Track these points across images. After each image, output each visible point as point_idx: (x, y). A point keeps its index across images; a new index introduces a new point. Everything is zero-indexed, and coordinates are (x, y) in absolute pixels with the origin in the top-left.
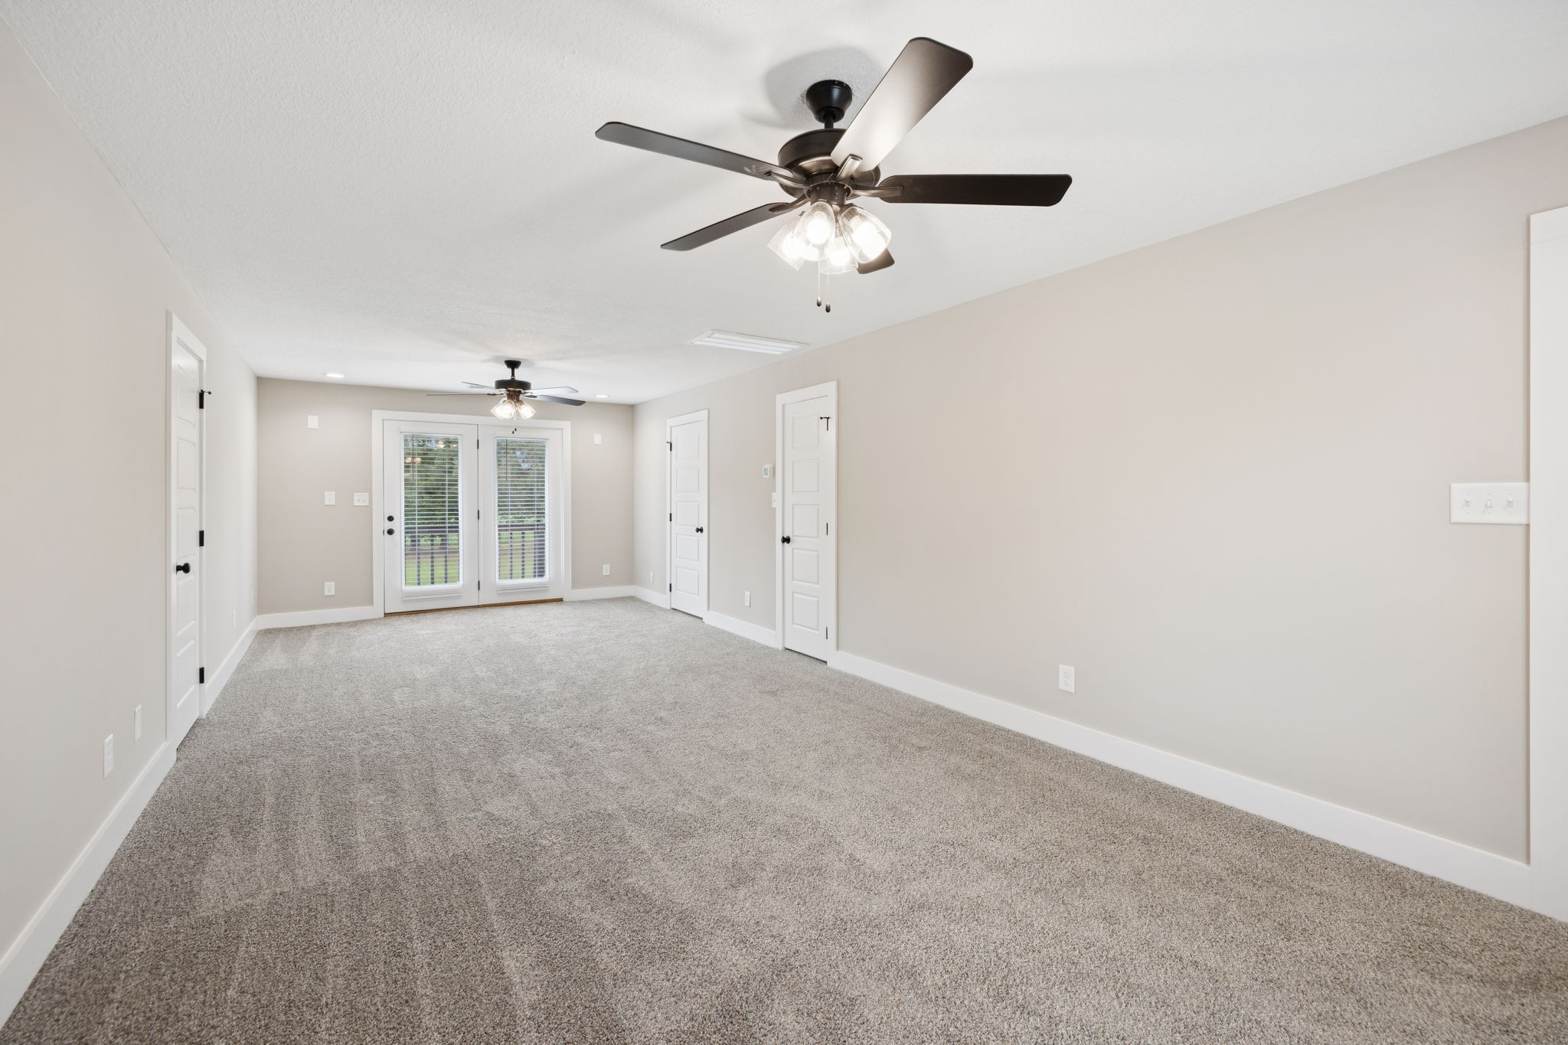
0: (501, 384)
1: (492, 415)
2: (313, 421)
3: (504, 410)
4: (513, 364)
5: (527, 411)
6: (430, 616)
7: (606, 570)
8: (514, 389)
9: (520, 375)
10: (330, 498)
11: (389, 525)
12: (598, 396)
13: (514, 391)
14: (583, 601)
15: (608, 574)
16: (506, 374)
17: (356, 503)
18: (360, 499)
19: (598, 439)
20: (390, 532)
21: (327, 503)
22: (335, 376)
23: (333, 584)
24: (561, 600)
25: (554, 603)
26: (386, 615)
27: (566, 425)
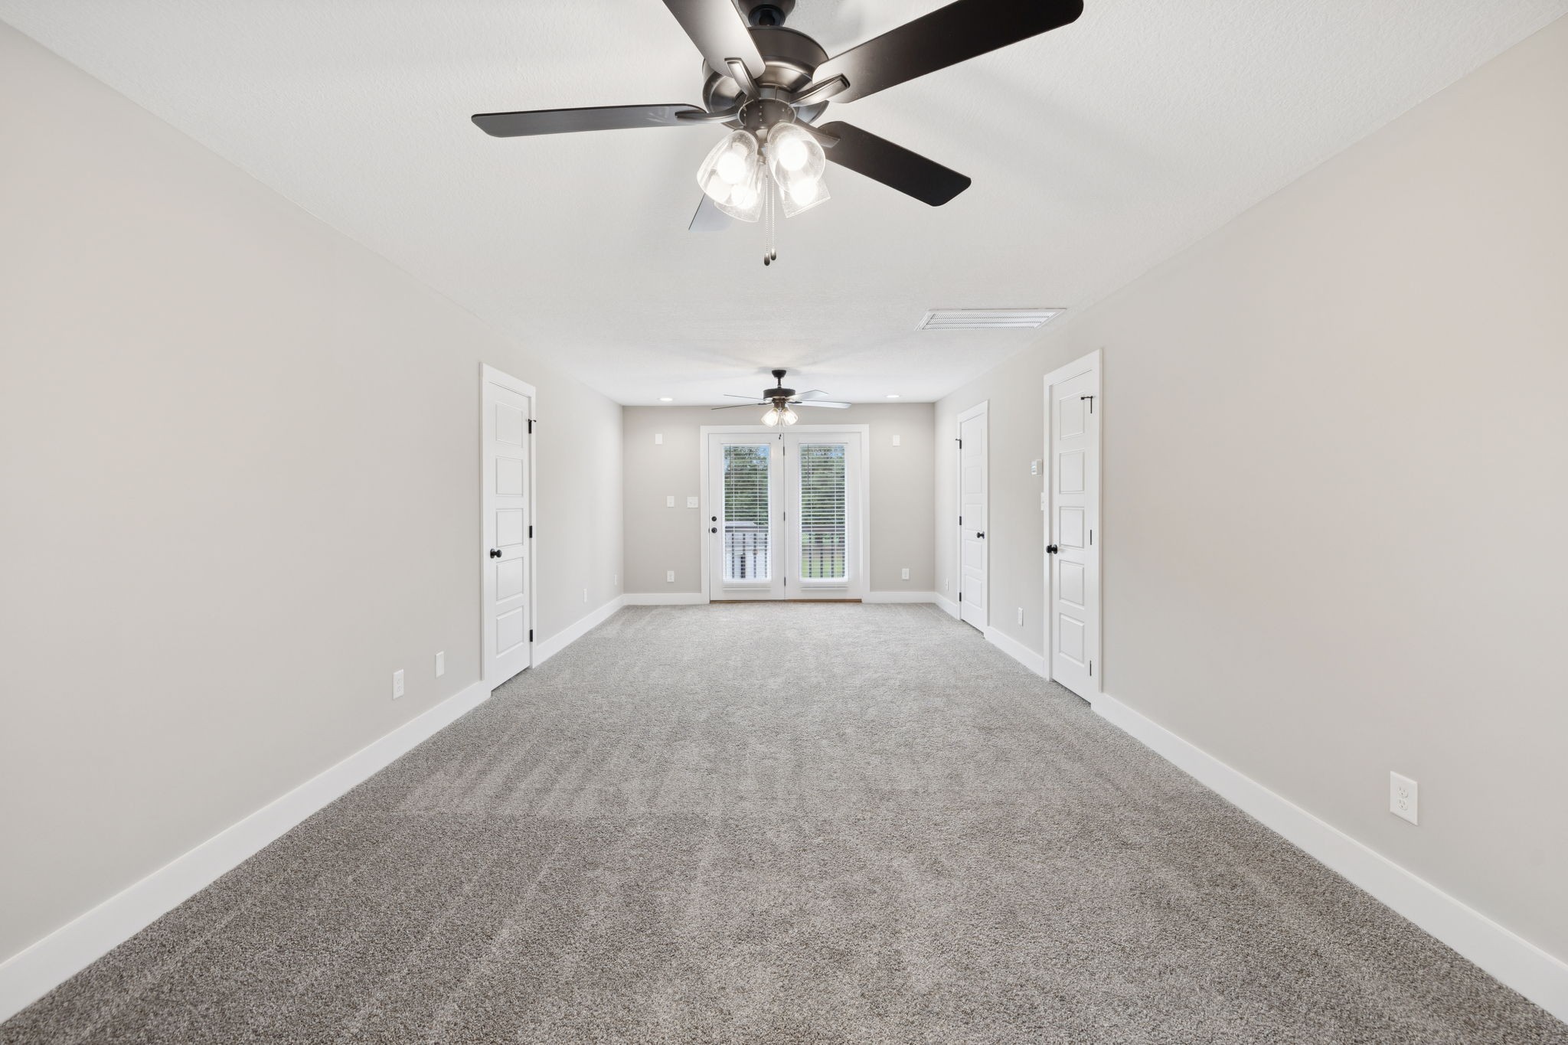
0: (769, 393)
1: (762, 424)
2: (659, 439)
3: (771, 417)
4: (779, 374)
5: (790, 417)
6: (742, 606)
7: (905, 574)
8: (779, 397)
9: (786, 383)
10: (671, 501)
11: (713, 525)
12: (889, 397)
13: (780, 399)
14: (879, 604)
15: (907, 578)
16: (772, 383)
17: (689, 506)
18: (692, 502)
19: (896, 440)
20: (714, 531)
21: (668, 505)
22: (667, 400)
23: (672, 573)
24: (859, 601)
25: (851, 604)
26: (712, 602)
27: (865, 429)
